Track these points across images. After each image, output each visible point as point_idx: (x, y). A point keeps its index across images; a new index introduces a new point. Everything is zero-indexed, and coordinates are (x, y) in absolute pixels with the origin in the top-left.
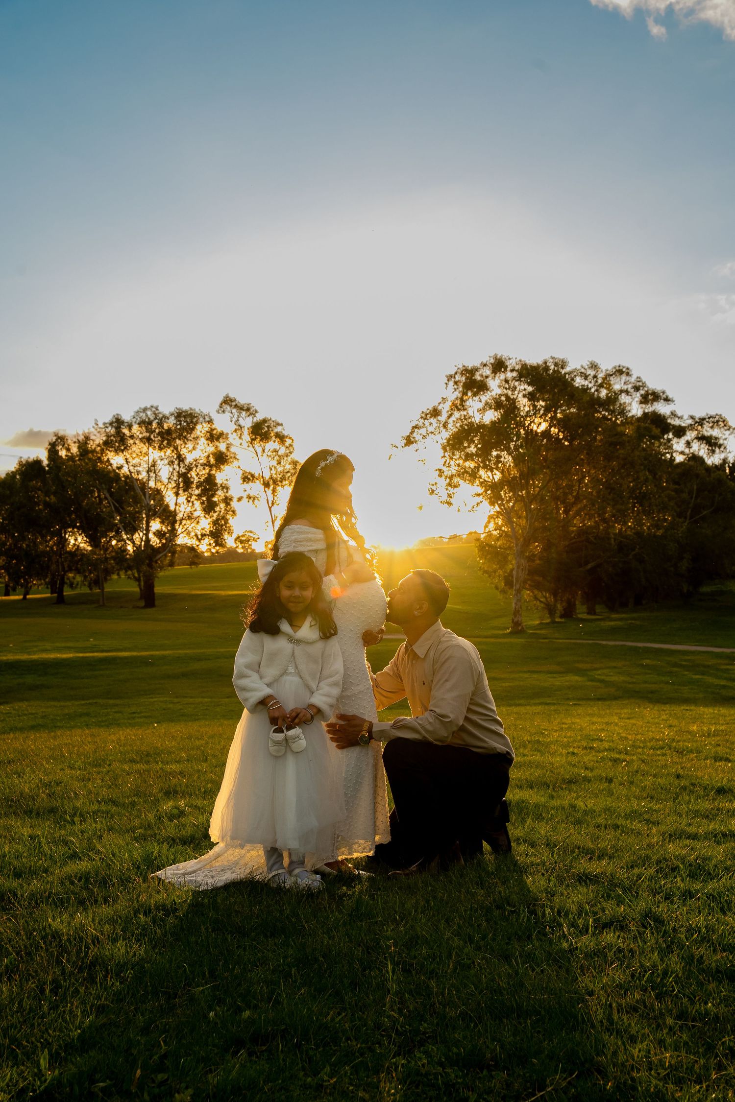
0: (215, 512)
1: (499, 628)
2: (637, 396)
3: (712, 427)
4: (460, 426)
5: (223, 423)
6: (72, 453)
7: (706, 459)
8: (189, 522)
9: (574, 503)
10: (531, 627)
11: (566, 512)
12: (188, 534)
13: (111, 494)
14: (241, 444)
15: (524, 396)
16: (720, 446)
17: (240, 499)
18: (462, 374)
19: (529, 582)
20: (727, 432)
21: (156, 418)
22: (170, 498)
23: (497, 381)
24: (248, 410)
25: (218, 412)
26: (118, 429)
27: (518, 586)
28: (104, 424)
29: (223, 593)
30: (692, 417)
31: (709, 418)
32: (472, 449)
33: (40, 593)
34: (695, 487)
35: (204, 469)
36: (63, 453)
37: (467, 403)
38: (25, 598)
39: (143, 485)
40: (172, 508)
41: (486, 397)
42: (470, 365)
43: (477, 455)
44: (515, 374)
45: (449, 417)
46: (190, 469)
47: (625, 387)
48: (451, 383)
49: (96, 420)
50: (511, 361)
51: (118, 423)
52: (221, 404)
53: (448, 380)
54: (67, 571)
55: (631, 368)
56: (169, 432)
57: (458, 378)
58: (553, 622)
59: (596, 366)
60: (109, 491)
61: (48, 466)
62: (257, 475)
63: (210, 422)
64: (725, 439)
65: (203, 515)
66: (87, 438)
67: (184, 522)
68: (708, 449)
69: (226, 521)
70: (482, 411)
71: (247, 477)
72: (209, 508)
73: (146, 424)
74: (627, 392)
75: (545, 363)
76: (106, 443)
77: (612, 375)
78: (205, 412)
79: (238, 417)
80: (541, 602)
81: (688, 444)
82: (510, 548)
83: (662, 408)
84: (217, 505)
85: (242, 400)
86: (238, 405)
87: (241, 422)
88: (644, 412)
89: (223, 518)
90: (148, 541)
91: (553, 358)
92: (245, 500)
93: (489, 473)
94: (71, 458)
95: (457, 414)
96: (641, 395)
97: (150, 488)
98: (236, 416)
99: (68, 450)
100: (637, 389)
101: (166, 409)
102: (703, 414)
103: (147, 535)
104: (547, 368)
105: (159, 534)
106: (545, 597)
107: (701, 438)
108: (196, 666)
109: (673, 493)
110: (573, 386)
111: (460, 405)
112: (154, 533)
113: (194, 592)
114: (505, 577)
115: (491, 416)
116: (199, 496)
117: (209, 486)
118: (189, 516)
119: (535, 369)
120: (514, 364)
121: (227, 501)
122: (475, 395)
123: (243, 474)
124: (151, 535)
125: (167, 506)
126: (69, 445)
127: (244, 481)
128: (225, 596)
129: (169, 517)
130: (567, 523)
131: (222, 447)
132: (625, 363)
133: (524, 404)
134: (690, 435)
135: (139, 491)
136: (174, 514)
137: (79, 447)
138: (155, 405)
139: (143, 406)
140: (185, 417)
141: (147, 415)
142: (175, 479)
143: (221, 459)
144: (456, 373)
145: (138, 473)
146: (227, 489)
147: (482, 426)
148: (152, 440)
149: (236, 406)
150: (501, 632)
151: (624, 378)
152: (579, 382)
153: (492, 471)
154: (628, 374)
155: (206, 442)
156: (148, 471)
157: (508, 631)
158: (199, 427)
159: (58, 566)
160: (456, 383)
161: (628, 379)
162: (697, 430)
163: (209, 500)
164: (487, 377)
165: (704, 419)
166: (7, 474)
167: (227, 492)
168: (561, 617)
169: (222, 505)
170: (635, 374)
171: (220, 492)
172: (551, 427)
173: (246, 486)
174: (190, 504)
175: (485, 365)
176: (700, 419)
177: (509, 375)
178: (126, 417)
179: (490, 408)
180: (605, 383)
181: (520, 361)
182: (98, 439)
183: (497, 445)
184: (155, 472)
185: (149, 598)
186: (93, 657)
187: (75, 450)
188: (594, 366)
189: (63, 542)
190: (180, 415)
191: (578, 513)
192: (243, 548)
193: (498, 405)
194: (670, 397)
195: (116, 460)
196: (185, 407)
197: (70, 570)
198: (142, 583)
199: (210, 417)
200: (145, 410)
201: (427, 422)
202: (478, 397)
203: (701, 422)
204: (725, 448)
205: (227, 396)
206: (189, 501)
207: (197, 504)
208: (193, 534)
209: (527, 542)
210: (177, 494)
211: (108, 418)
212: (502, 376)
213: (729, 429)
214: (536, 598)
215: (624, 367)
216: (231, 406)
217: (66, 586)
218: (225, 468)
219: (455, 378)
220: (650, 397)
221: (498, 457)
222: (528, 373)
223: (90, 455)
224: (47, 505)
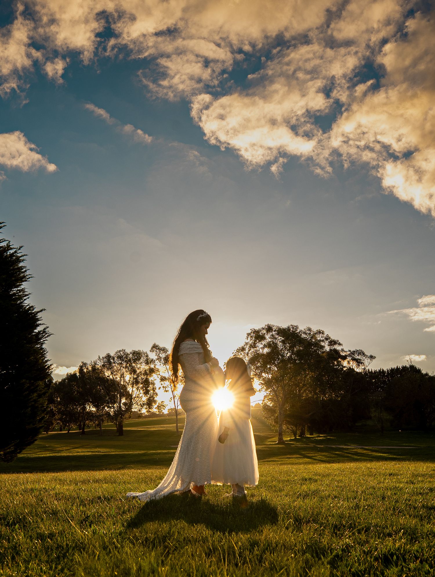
0: (149, 394)
1: (273, 442)
2: (327, 343)
3: (358, 355)
4: (254, 355)
5: (153, 356)
6: (89, 370)
7: (355, 369)
8: (137, 399)
9: (303, 387)
10: (287, 441)
11: (299, 391)
12: (137, 404)
13: (105, 387)
14: (160, 365)
15: (280, 342)
16: (361, 363)
17: (160, 388)
18: (254, 333)
19: (285, 421)
20: (364, 357)
21: (124, 355)
22: (130, 389)
23: (269, 336)
24: (164, 350)
25: (151, 351)
26: (109, 360)
27: (280, 423)
28: (103, 357)
29: (152, 429)
30: (350, 351)
31: (357, 351)
32: (259, 364)
33: (74, 429)
34: (352, 380)
35: (144, 376)
36: (85, 370)
37: (257, 345)
38: (68, 432)
39: (118, 383)
40: (131, 392)
41: (264, 342)
42: (257, 328)
43: (261, 367)
44: (276, 332)
45: (249, 351)
46: (138, 376)
47: (322, 339)
48: (249, 337)
49: (99, 356)
50: (274, 327)
51: (108, 357)
52: (152, 348)
53: (248, 336)
54: (86, 420)
55: (324, 331)
56: (130, 360)
57: (252, 334)
58: (296, 438)
59: (310, 329)
60: (104, 386)
61: (79, 376)
62: (167, 377)
63: (147, 356)
64: (364, 360)
65: (143, 396)
66: (95, 364)
67: (135, 399)
68: (357, 364)
69: (154, 398)
70: (263, 348)
71: (162, 379)
72: (146, 392)
73: (120, 357)
74: (323, 341)
75: (289, 327)
76: (104, 366)
77: (316, 334)
78: (145, 351)
79: (159, 353)
80: (290, 430)
81: (349, 362)
82: (276, 407)
83: (338, 348)
84: (149, 391)
85: (161, 346)
86: (160, 348)
87: (161, 355)
88: (330, 349)
89: (152, 396)
90: (120, 407)
91: (292, 325)
92: (162, 388)
93: (267, 375)
94: (88, 372)
95: (252, 350)
96: (329, 342)
97: (121, 384)
98: (158, 353)
99: (87, 369)
100: (327, 339)
101: (128, 351)
102: (354, 350)
103: (120, 404)
104: (289, 330)
105: (125, 404)
106: (292, 428)
107: (354, 359)
108: (144, 458)
109: (343, 383)
110: (300, 337)
111: (253, 346)
112: (123, 404)
113: (139, 429)
114: (274, 419)
115: (266, 350)
116: (142, 388)
117: (146, 383)
118: (137, 396)
119: (284, 329)
120: (275, 328)
121: (154, 389)
122: (260, 341)
123: (161, 377)
124: (122, 405)
125: (128, 392)
126: (88, 367)
127: (161, 381)
128: (153, 431)
129: (129, 396)
130: (300, 396)
131: (152, 366)
132: (322, 329)
133: (280, 345)
134: (349, 359)
135: (116, 386)
136: (131, 396)
137: (92, 368)
138: (124, 349)
139: (119, 350)
140: (137, 354)
141: (120, 354)
142: (132, 380)
143: (152, 371)
144: (251, 333)
145: (116, 378)
146: (154, 384)
147: (263, 355)
148: (122, 364)
149: (158, 348)
150: (274, 443)
151: (321, 335)
152: (303, 336)
153: (268, 374)
154: (323, 333)
155: (145, 364)
156: (121, 377)
157: (277, 442)
158: (142, 358)
159: (82, 418)
160: (251, 337)
161: (323, 335)
162: (351, 356)
163: (146, 389)
164: (264, 334)
165: (354, 352)
166: (62, 380)
167: (154, 386)
168: (299, 436)
169: (152, 391)
170: (326, 333)
171: (150, 386)
172: (292, 354)
173: (162, 383)
174: (139, 391)
175: (264, 329)
176: (353, 351)
177: (274, 333)
178: (112, 354)
179: (266, 347)
180: (313, 337)
181: (278, 327)
182: (99, 364)
183: (270, 363)
184: (123, 378)
185: (120, 431)
186: (99, 454)
187: (90, 369)
188: (310, 330)
189: (85, 408)
190: (134, 353)
191: (305, 391)
192: (159, 412)
193: (269, 345)
194: (341, 343)
195: (107, 373)
196: (137, 350)
197: (87, 420)
198: (118, 426)
199: (147, 354)
200: (120, 351)
201: (239, 353)
202: (261, 343)
203: (353, 353)
204: (364, 364)
205: (155, 344)
206: (138, 390)
207: (142, 391)
208: (139, 404)
209: (283, 405)
210: (133, 387)
211: (104, 355)
212: (271, 334)
213: (365, 356)
214: (288, 428)
215: (321, 330)
216: (156, 349)
217: (85, 427)
218: (154, 374)
219: (251, 334)
220: (333, 343)
221: (270, 368)
222: (282, 332)
223: (97, 371)
224: (78, 392)
